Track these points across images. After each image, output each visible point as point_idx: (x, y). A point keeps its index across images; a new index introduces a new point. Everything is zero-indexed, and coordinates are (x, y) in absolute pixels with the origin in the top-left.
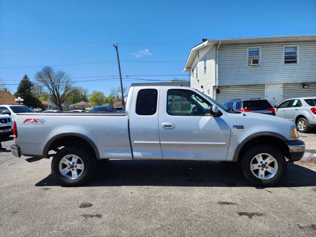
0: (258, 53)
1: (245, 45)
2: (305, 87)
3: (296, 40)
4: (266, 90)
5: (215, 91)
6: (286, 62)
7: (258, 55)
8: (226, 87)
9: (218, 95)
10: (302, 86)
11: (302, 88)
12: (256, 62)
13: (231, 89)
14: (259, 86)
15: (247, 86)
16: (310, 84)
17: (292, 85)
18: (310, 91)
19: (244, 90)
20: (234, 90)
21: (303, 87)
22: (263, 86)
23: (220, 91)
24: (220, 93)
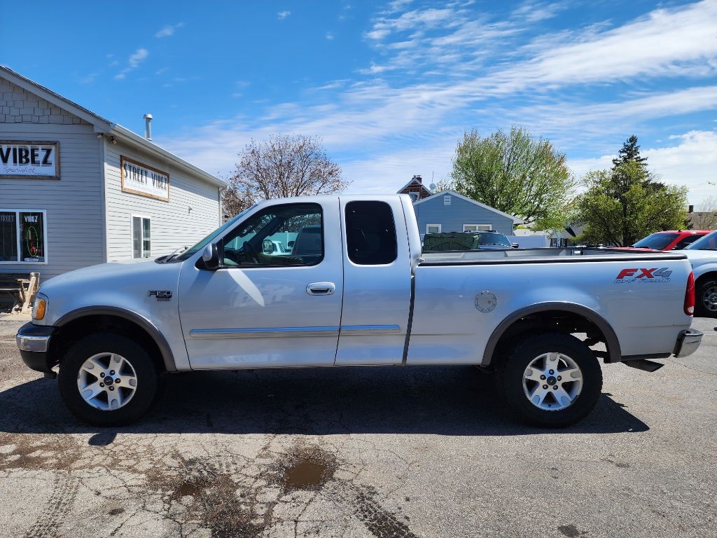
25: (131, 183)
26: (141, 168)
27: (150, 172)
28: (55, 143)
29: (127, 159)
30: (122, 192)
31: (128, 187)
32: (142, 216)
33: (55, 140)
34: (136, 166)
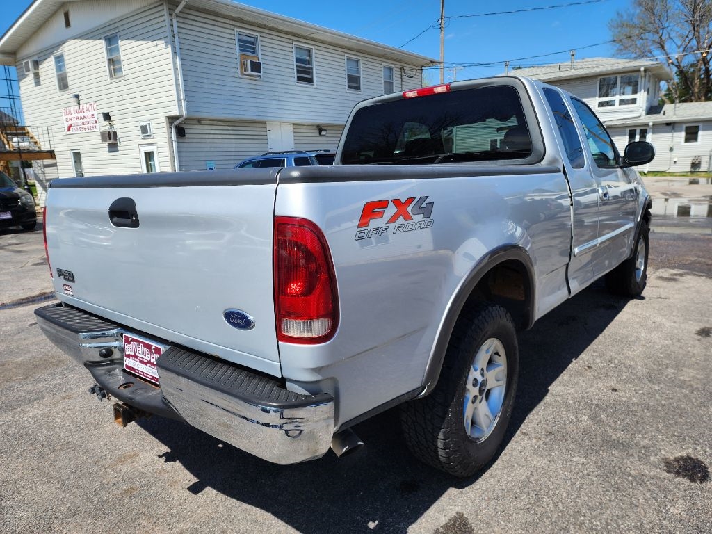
0: (254, 48)
1: (232, 22)
2: (323, 133)
3: (313, 36)
4: (271, 136)
5: (173, 131)
6: (299, 79)
7: (254, 53)
8: (196, 122)
9: (181, 140)
10: (318, 131)
11: (318, 135)
12: (256, 67)
13: (206, 127)
14: (257, 125)
15: (237, 124)
16: (329, 128)
17: (305, 127)
18: (329, 142)
19: (231, 132)
20: (213, 132)
21: (320, 133)
22: (264, 125)
23: (186, 131)
24: (187, 136)
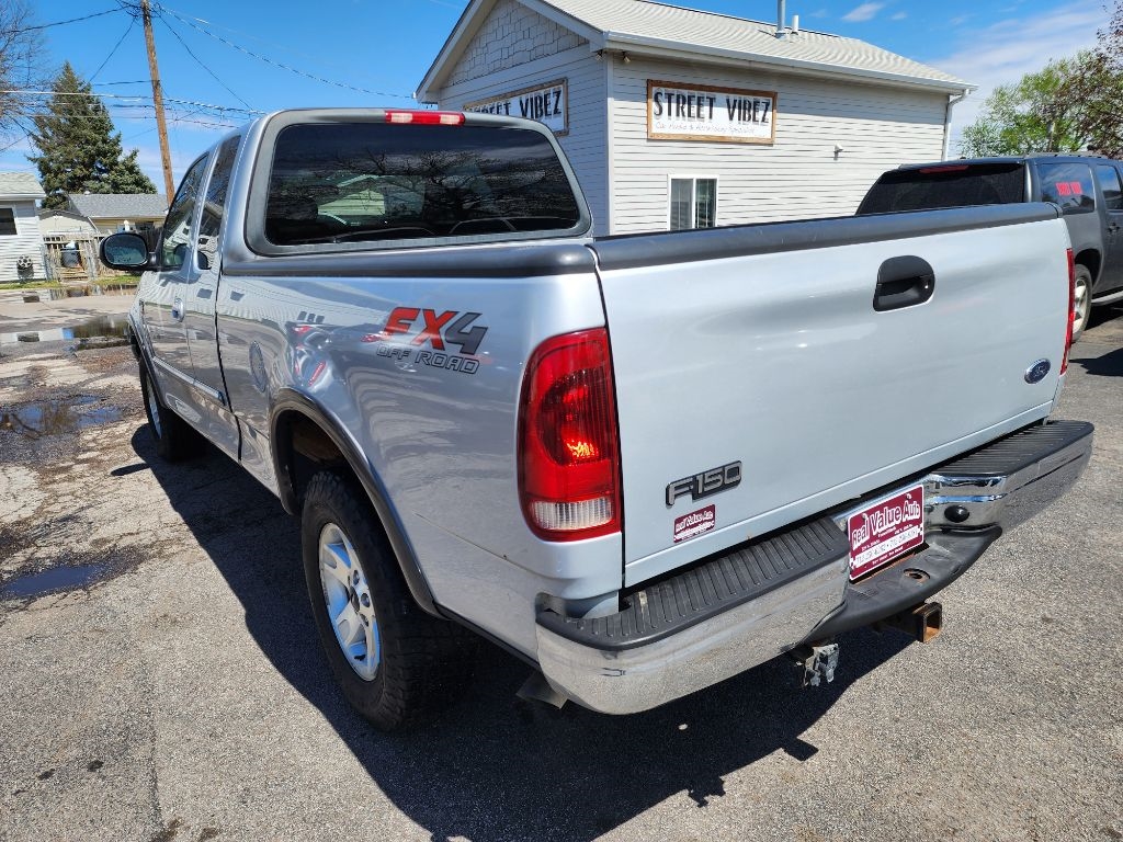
25: (670, 122)
26: (697, 93)
27: (720, 97)
28: (563, 81)
29: (659, 84)
30: (648, 140)
31: (659, 131)
32: (695, 176)
33: (562, 76)
34: (686, 93)
